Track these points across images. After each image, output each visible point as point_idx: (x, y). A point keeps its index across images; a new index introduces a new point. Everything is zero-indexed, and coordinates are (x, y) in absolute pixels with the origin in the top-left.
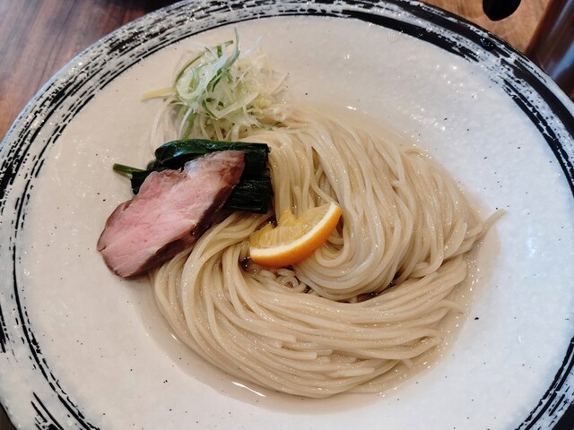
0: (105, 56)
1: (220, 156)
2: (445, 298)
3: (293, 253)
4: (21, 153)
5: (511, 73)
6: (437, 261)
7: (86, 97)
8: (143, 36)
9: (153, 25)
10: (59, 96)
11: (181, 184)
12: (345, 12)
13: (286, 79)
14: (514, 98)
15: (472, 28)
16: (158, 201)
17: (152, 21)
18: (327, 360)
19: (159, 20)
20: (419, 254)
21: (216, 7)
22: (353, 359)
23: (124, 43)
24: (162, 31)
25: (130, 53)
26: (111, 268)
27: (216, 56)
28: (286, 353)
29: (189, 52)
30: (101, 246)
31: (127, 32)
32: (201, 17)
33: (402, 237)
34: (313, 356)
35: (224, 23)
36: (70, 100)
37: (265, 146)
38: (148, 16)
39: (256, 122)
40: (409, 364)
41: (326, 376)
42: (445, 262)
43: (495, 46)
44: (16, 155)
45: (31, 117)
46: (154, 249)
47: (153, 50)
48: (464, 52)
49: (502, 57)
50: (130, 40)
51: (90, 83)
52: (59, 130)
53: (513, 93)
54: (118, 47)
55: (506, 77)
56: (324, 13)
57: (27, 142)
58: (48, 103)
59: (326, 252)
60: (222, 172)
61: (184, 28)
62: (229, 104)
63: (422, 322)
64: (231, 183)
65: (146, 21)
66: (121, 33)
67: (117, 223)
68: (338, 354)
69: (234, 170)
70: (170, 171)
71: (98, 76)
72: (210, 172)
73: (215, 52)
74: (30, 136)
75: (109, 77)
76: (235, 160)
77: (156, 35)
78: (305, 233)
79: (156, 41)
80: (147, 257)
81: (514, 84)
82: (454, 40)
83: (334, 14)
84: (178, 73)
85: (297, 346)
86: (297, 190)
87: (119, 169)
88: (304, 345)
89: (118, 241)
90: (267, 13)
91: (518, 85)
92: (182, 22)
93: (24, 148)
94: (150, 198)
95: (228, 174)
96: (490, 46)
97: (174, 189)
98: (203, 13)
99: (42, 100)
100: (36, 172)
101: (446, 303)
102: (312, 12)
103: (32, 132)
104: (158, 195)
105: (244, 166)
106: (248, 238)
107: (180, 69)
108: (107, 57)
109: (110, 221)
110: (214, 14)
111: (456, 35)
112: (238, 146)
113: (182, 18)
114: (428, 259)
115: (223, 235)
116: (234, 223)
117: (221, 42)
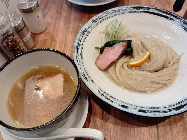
0: (91, 23)
1: (122, 43)
2: (174, 71)
3: (140, 63)
4: (79, 44)
5: (183, 23)
6: (172, 63)
7: (89, 32)
8: (99, 19)
9: (101, 16)
10: (84, 32)
11: (114, 50)
12: (143, 11)
13: (130, 27)
14: (184, 28)
15: (173, 14)
16: (108, 54)
17: (100, 15)
18: (151, 84)
19: (102, 15)
20: (167, 62)
21: (114, 12)
22: (156, 83)
23: (95, 20)
24: (102, 17)
25: (96, 22)
26: (99, 69)
27: (116, 22)
28: (142, 83)
29: (108, 22)
30: (96, 64)
31: (95, 18)
32: (111, 14)
33: (164, 58)
34: (148, 83)
35: (115, 15)
36: (86, 33)
37: (131, 41)
38: (99, 14)
39: (126, 36)
40: (168, 84)
41: (151, 87)
42: (173, 63)
43: (178, 17)
44: (78, 45)
45: (79, 37)
46: (109, 63)
47: (101, 22)
48: (171, 19)
49: (180, 20)
50: (96, 20)
51: (89, 29)
52: (85, 39)
53: (183, 27)
54: (94, 21)
55: (181, 24)
56: (138, 12)
57: (80, 42)
58: (82, 34)
59: (147, 62)
60: (123, 46)
61: (107, 16)
62: (120, 33)
63: (169, 76)
64: (125, 49)
65: (99, 15)
66: (94, 18)
67: (99, 59)
68: (153, 82)
69: (125, 46)
70: (111, 47)
71: (90, 28)
72: (120, 46)
73: (116, 21)
74: (80, 41)
75: (92, 28)
76: (125, 43)
77: (101, 18)
78: (142, 58)
79: (101, 20)
80: (108, 65)
81: (183, 25)
82: (169, 17)
83: (140, 12)
84: (106, 26)
85: (144, 81)
86: (138, 50)
87: (96, 48)
88: (146, 81)
89: (100, 63)
90: (125, 12)
91: (184, 26)
92: (106, 15)
93: (79, 43)
94: (106, 53)
95: (124, 47)
96: (177, 17)
97: (112, 51)
98: (111, 13)
99: (81, 33)
100: (82, 48)
101: (174, 72)
102: (135, 12)
103: (80, 40)
104: (108, 52)
105: (127, 45)
106: (128, 61)
107: (107, 25)
108: (92, 24)
109: (97, 59)
110: (113, 13)
111: (169, 15)
112: (125, 41)
113: (106, 14)
114: (169, 63)
115: (123, 60)
116: (124, 58)
117: (116, 19)
